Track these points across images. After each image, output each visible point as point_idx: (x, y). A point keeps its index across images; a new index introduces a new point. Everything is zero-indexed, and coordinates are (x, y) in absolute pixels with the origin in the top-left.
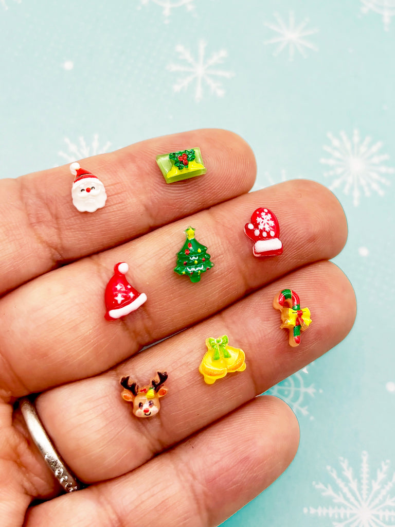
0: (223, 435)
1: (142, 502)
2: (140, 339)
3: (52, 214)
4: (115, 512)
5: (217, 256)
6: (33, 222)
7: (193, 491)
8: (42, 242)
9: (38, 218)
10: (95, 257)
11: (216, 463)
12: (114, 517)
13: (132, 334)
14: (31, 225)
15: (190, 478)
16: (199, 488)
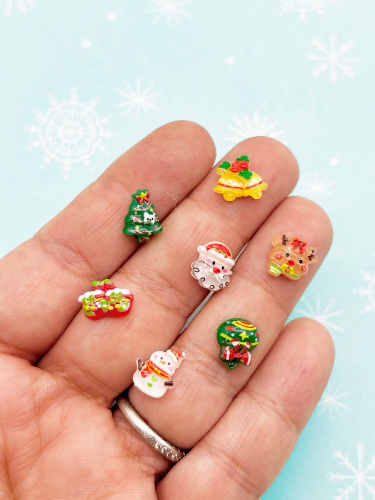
0: (280, 361)
1: (245, 439)
2: (181, 312)
3: (75, 252)
4: (228, 456)
5: (210, 226)
6: (65, 264)
7: (278, 413)
8: (80, 276)
9: (67, 260)
10: (121, 270)
11: (284, 384)
12: (228, 460)
13: (175, 311)
14: (64, 267)
15: (271, 405)
16: (280, 408)
